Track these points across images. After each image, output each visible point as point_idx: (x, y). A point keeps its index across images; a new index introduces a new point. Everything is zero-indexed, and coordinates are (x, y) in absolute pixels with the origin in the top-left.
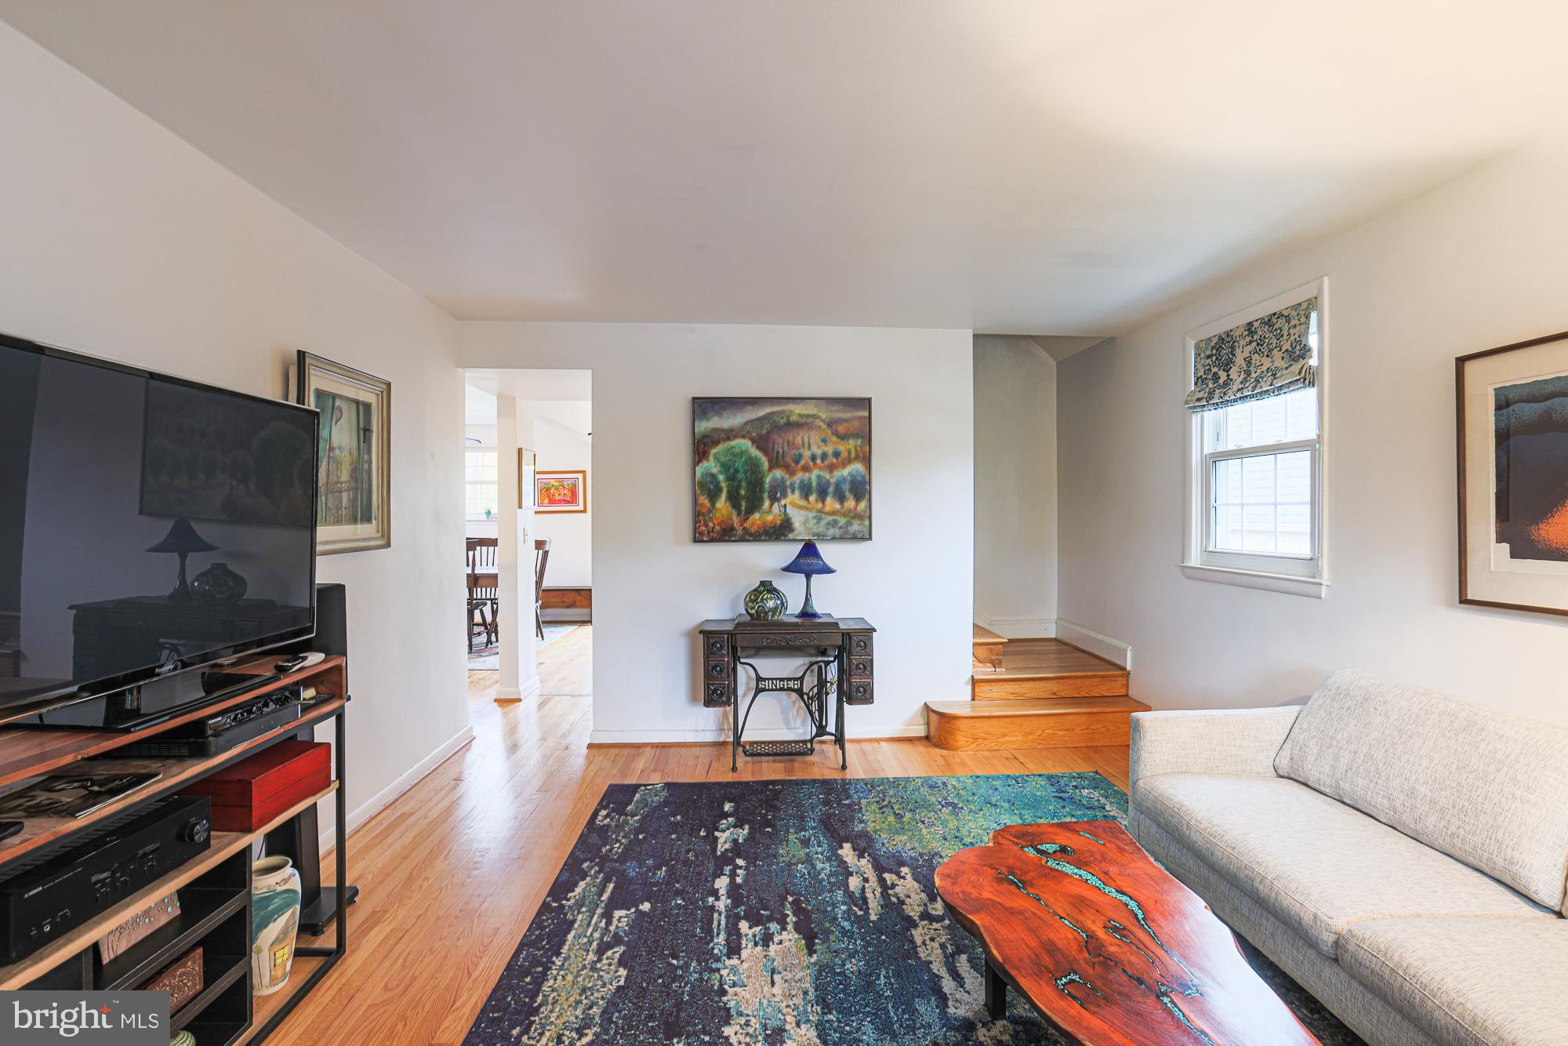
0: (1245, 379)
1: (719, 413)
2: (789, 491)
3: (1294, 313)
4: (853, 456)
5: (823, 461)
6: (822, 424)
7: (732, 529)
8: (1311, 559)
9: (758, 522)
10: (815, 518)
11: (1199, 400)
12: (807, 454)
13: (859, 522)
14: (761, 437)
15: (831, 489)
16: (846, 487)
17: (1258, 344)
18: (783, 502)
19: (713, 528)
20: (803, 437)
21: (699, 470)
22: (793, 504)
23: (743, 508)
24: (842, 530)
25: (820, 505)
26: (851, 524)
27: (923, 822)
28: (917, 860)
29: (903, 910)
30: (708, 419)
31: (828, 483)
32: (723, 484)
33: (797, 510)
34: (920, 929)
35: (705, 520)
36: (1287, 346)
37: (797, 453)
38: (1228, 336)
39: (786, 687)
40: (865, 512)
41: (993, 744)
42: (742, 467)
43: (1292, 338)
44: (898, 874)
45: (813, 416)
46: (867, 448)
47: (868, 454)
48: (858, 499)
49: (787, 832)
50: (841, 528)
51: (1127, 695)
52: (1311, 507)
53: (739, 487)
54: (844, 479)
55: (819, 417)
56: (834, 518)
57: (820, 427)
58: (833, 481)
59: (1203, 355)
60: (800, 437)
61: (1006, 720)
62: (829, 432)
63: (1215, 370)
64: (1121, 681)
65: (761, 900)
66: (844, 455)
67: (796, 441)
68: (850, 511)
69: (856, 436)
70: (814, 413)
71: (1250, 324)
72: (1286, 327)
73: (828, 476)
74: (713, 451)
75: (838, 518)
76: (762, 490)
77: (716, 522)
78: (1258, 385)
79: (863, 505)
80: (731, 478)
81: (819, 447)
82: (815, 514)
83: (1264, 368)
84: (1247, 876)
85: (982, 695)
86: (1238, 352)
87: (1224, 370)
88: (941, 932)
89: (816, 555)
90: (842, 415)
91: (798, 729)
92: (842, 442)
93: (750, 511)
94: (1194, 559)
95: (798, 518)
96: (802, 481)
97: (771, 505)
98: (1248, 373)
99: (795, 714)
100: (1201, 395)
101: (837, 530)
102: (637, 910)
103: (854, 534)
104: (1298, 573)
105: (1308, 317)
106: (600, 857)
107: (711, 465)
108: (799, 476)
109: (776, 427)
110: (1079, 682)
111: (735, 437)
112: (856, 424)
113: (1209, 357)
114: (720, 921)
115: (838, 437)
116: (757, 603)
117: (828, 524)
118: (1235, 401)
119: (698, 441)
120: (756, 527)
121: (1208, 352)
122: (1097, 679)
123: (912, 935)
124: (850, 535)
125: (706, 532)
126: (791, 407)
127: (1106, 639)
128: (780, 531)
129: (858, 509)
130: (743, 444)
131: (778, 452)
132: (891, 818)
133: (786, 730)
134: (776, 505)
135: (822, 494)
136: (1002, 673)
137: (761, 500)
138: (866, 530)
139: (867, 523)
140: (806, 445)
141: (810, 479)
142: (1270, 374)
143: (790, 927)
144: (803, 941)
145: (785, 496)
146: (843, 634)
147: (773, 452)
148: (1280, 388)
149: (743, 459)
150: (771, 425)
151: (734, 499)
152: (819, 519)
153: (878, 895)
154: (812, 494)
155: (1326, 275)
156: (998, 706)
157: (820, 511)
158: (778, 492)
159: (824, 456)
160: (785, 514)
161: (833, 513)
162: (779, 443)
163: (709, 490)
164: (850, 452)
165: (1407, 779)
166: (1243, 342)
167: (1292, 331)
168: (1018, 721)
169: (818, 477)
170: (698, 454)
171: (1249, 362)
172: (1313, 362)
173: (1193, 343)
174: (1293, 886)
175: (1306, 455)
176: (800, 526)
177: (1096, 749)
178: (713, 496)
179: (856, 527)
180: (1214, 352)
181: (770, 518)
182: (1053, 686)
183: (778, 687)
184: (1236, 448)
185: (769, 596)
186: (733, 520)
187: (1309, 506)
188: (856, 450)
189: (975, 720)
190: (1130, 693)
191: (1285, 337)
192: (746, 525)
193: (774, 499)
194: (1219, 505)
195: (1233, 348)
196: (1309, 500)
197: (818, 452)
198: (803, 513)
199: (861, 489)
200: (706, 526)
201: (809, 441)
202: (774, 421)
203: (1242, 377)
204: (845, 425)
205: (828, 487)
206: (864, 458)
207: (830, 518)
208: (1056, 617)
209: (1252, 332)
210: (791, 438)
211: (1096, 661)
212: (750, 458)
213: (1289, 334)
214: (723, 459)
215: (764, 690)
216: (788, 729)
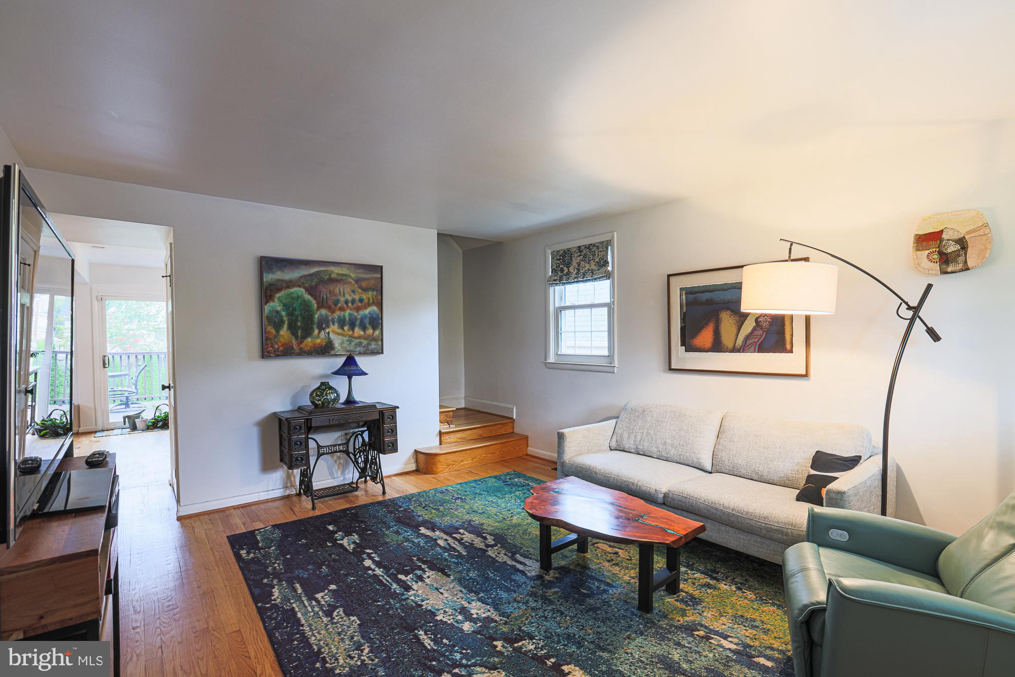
0: (577, 272)
1: (281, 269)
2: (331, 323)
3: (600, 246)
4: (371, 302)
5: (352, 304)
6: (352, 281)
7: (292, 348)
8: (609, 356)
9: (310, 344)
10: (347, 341)
11: (555, 280)
12: (342, 299)
13: (375, 343)
14: (311, 287)
15: (358, 322)
16: (367, 321)
17: (584, 257)
18: (327, 331)
19: (278, 348)
20: (339, 289)
21: (267, 308)
22: (334, 332)
23: (299, 335)
24: (365, 348)
25: (351, 333)
26: (370, 344)
27: (451, 509)
28: (464, 526)
29: (475, 547)
30: (273, 273)
31: (356, 318)
32: (285, 319)
33: (337, 336)
34: (490, 551)
35: (272, 343)
36: (597, 260)
37: (336, 299)
38: (568, 251)
39: (338, 450)
40: (379, 337)
41: (457, 467)
42: (299, 307)
43: (600, 256)
44: (460, 533)
45: (346, 275)
46: (380, 298)
47: (380, 301)
48: (374, 329)
49: (382, 531)
50: (364, 347)
51: (513, 432)
52: (608, 334)
53: (297, 320)
54: (366, 316)
55: (350, 276)
56: (360, 340)
57: (351, 282)
58: (359, 317)
59: (555, 259)
60: (338, 288)
61: (464, 452)
62: (356, 286)
63: (562, 266)
64: (511, 425)
65: (400, 564)
66: (366, 301)
67: (335, 291)
68: (369, 336)
69: (373, 290)
70: (347, 273)
71: (579, 247)
72: (597, 251)
73: (356, 314)
74: (278, 295)
75: (362, 341)
76: (312, 322)
77: (280, 344)
78: (583, 276)
79: (377, 332)
80: (290, 315)
81: (350, 295)
82: (348, 338)
83: (586, 269)
84: (626, 485)
85: (445, 441)
86: (574, 259)
87: (566, 267)
88: (500, 549)
89: (355, 364)
90: (364, 276)
91: (340, 477)
92: (364, 293)
93: (304, 337)
94: (552, 359)
95: (337, 341)
96: (339, 317)
97: (319, 332)
98: (578, 270)
99: (337, 468)
100: (556, 278)
101: (362, 348)
102: (329, 591)
103: (372, 350)
104: (604, 362)
105: (607, 248)
106: (271, 574)
107: (275, 305)
108: (337, 314)
109: (322, 281)
110: (491, 428)
111: (293, 286)
112: (373, 282)
113: (558, 260)
114: (386, 579)
115: (362, 290)
116: (323, 397)
117: (356, 344)
118: (573, 282)
119: (265, 288)
120: (309, 348)
121: (558, 258)
122: (499, 426)
123: (488, 555)
124: (369, 351)
125: (273, 352)
126: (332, 268)
127: (499, 404)
128: (325, 350)
129: (375, 335)
130: (300, 291)
131: (323, 297)
132: (433, 511)
133: (332, 480)
134: (322, 332)
135: (352, 326)
136: (453, 428)
137: (312, 329)
138: (380, 348)
139: (380, 343)
140: (342, 294)
141: (344, 315)
142: (590, 272)
143: (427, 570)
144: (440, 573)
145: (328, 326)
146: (379, 411)
147: (320, 297)
148: (595, 279)
149: (299, 302)
150: (318, 280)
151: (292, 328)
152: (350, 342)
153: (458, 544)
154: (346, 326)
155: (616, 231)
156: (456, 446)
157: (351, 336)
158: (323, 324)
159: (353, 301)
160: (329, 338)
161: (359, 337)
162: (324, 291)
163: (275, 323)
164: (369, 299)
165: (663, 439)
166: (576, 255)
167: (600, 253)
168: (469, 452)
169: (350, 314)
170: (266, 297)
171: (579, 264)
172: (610, 268)
173: (550, 251)
174: (645, 482)
175: (605, 310)
176: (339, 346)
177: (505, 461)
178: (278, 326)
179: (373, 346)
180: (561, 257)
181: (318, 341)
182: (479, 431)
183: (333, 451)
184: (572, 305)
185: (331, 391)
186: (292, 343)
187: (607, 333)
188: (373, 298)
189: (447, 455)
190: (515, 431)
191: (596, 256)
192: (302, 346)
193: (321, 328)
194: (563, 332)
195: (571, 257)
196: (607, 329)
197: (350, 298)
198: (340, 337)
199: (376, 322)
200: (273, 347)
201: (344, 291)
202: (321, 277)
203: (576, 271)
204: (367, 282)
205: (356, 321)
206: (378, 303)
207: (358, 341)
208: (464, 396)
209: (580, 251)
210: (332, 289)
211: (494, 417)
212: (304, 301)
213: (598, 255)
214: (284, 301)
215: (324, 454)
216: (333, 479)
